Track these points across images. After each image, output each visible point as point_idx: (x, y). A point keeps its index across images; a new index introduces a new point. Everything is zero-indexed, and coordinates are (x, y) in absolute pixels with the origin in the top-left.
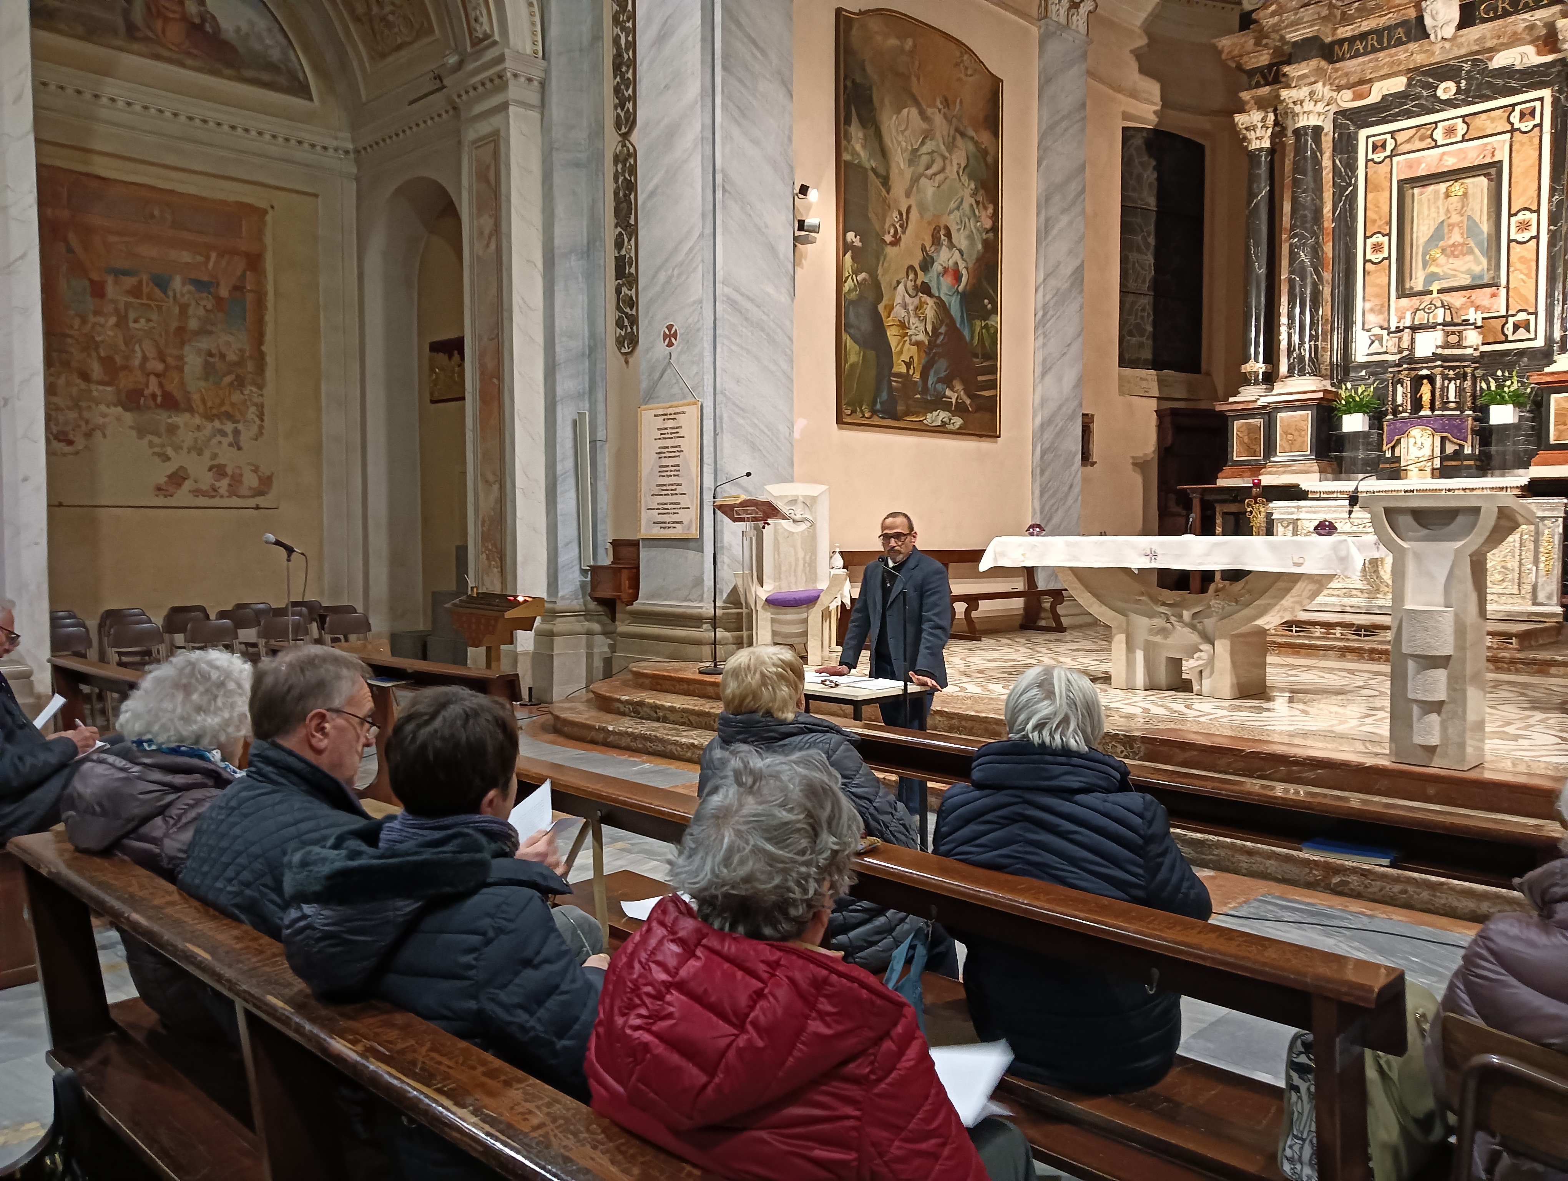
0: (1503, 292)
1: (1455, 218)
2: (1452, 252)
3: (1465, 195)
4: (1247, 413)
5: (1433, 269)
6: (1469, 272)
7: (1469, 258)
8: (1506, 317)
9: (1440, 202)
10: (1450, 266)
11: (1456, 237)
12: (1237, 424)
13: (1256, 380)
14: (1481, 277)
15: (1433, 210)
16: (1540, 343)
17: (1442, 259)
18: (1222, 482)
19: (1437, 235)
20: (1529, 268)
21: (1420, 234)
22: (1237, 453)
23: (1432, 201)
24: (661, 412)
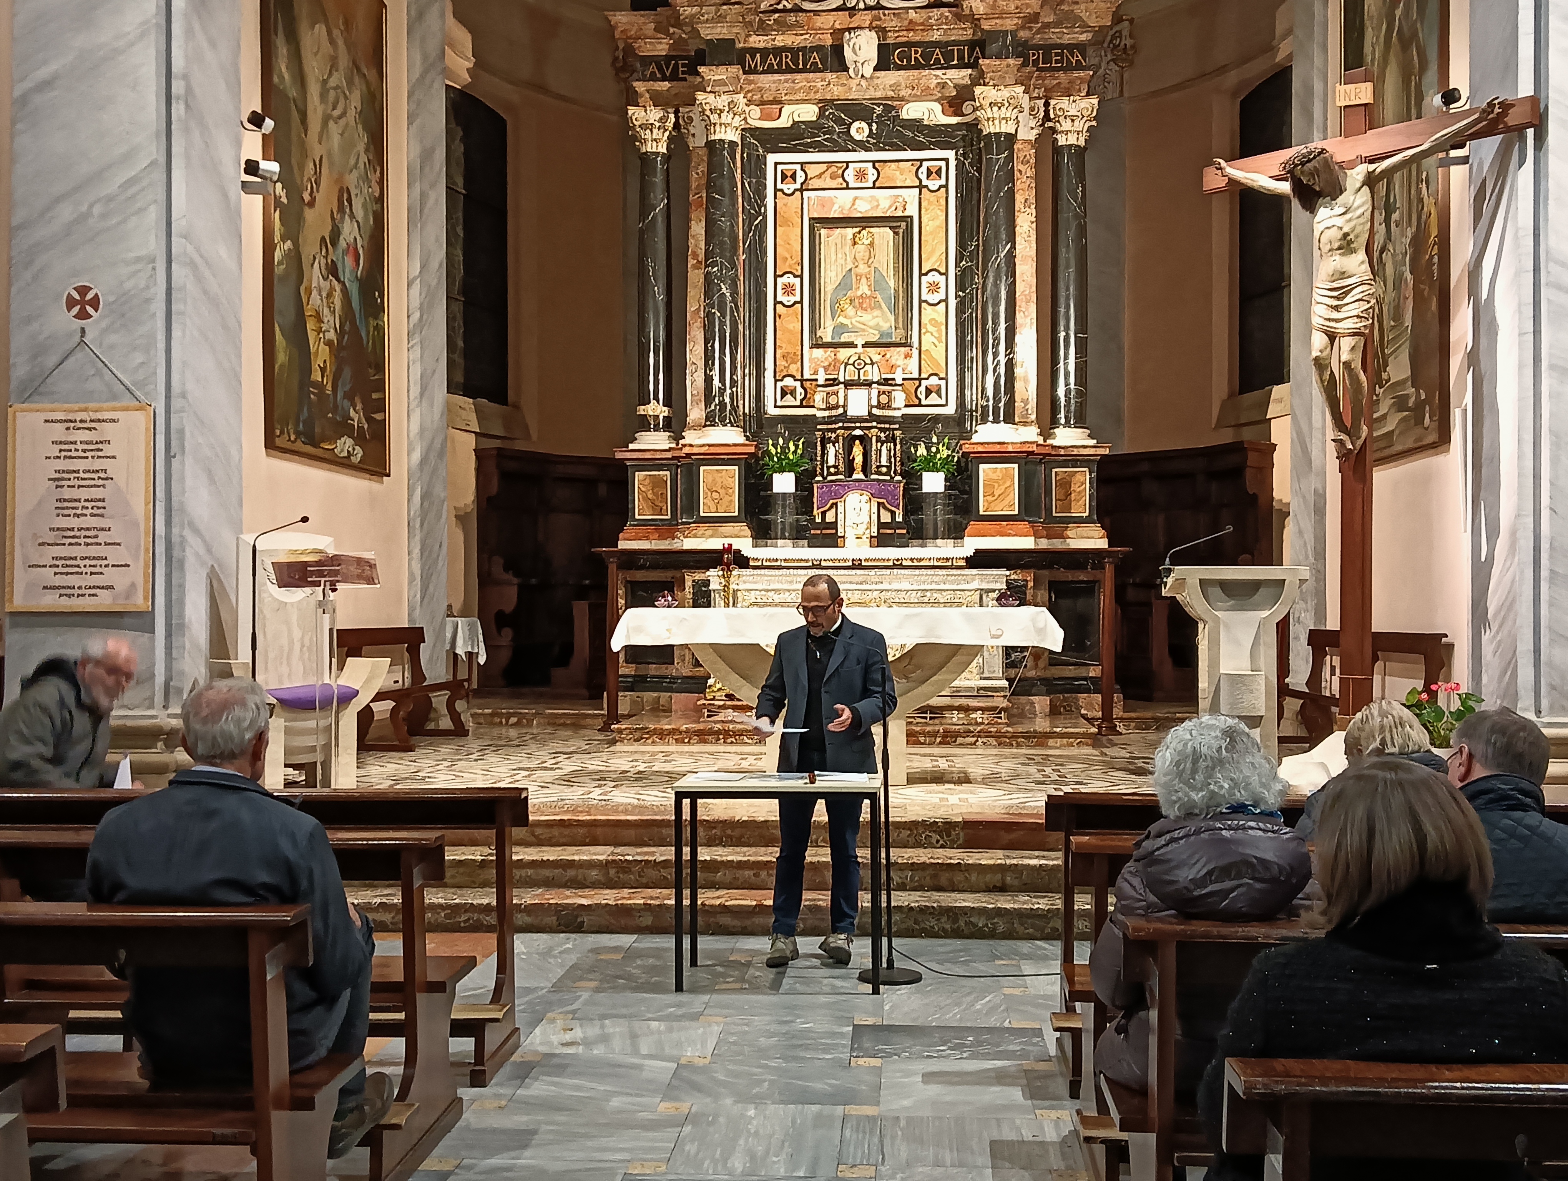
0: (915, 352)
1: (862, 269)
2: (861, 304)
3: (872, 244)
4: (651, 463)
5: (842, 320)
6: (877, 327)
7: (877, 313)
8: (920, 380)
9: (847, 249)
10: (858, 319)
11: (864, 289)
12: (639, 475)
13: (657, 426)
14: (890, 335)
15: (840, 256)
16: (950, 409)
17: (850, 311)
18: (623, 545)
19: (845, 284)
20: (939, 331)
21: (828, 280)
22: (641, 511)
23: (839, 246)
24: (61, 416)
